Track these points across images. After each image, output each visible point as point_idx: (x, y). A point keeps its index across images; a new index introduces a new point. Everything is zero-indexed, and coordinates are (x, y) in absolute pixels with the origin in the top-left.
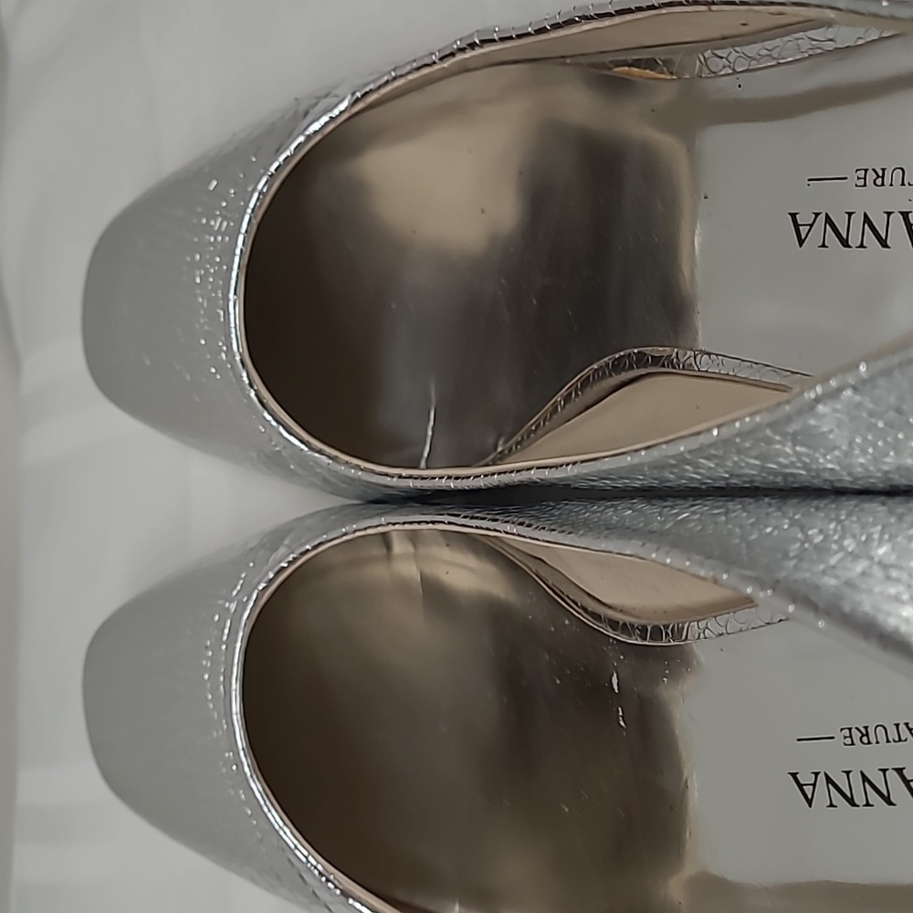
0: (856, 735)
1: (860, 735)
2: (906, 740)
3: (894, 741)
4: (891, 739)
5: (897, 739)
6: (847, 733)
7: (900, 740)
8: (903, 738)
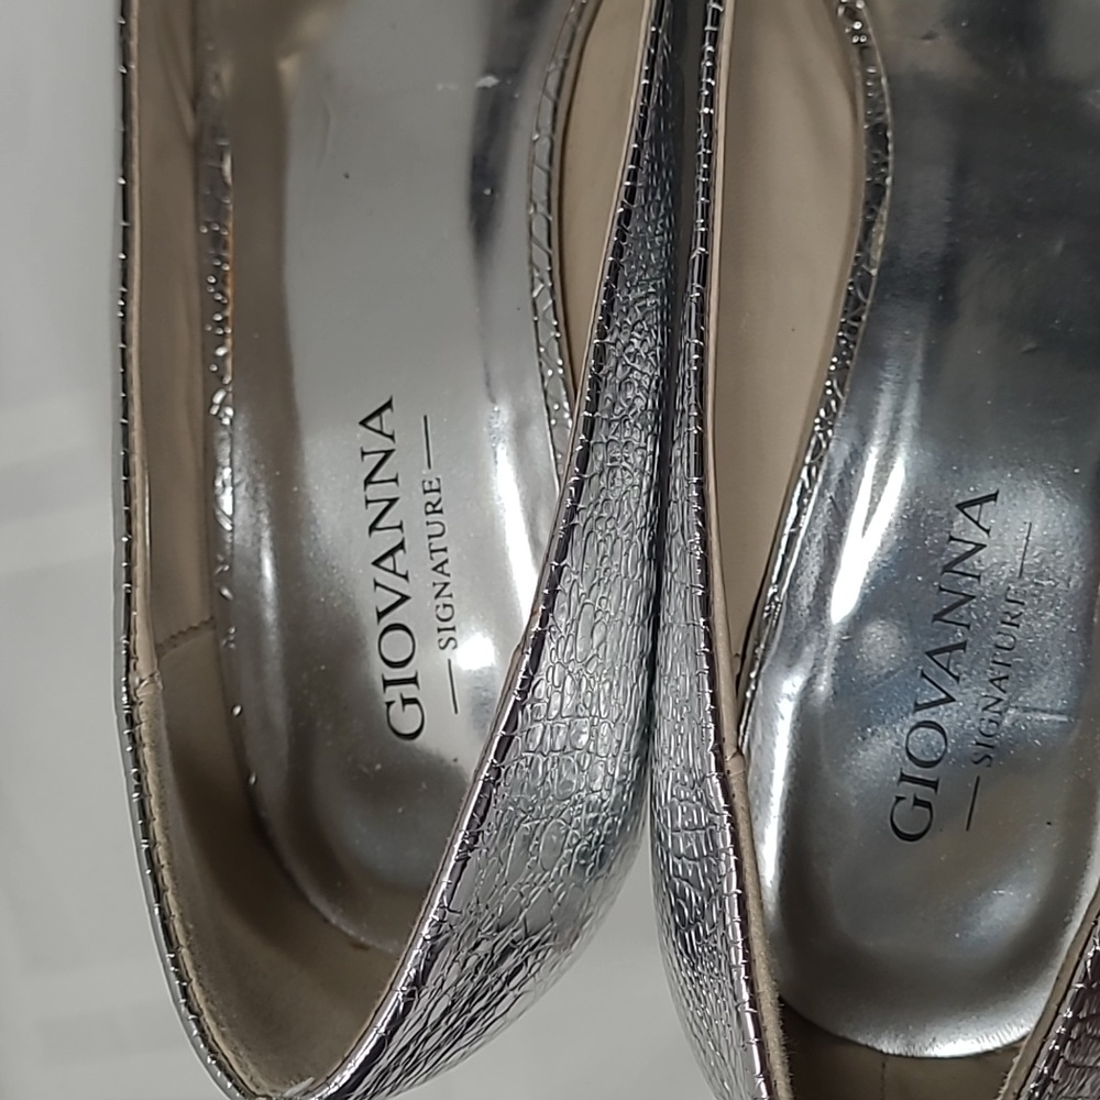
0: (433, 497)
1: (434, 503)
2: (432, 558)
3: (430, 544)
4: (433, 540)
5: (433, 548)
6: (435, 486)
7: (432, 551)
8: (434, 555)
